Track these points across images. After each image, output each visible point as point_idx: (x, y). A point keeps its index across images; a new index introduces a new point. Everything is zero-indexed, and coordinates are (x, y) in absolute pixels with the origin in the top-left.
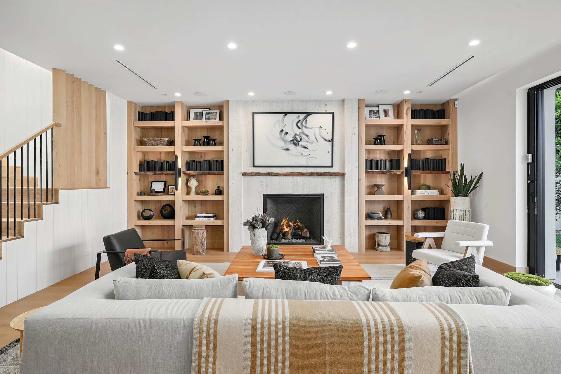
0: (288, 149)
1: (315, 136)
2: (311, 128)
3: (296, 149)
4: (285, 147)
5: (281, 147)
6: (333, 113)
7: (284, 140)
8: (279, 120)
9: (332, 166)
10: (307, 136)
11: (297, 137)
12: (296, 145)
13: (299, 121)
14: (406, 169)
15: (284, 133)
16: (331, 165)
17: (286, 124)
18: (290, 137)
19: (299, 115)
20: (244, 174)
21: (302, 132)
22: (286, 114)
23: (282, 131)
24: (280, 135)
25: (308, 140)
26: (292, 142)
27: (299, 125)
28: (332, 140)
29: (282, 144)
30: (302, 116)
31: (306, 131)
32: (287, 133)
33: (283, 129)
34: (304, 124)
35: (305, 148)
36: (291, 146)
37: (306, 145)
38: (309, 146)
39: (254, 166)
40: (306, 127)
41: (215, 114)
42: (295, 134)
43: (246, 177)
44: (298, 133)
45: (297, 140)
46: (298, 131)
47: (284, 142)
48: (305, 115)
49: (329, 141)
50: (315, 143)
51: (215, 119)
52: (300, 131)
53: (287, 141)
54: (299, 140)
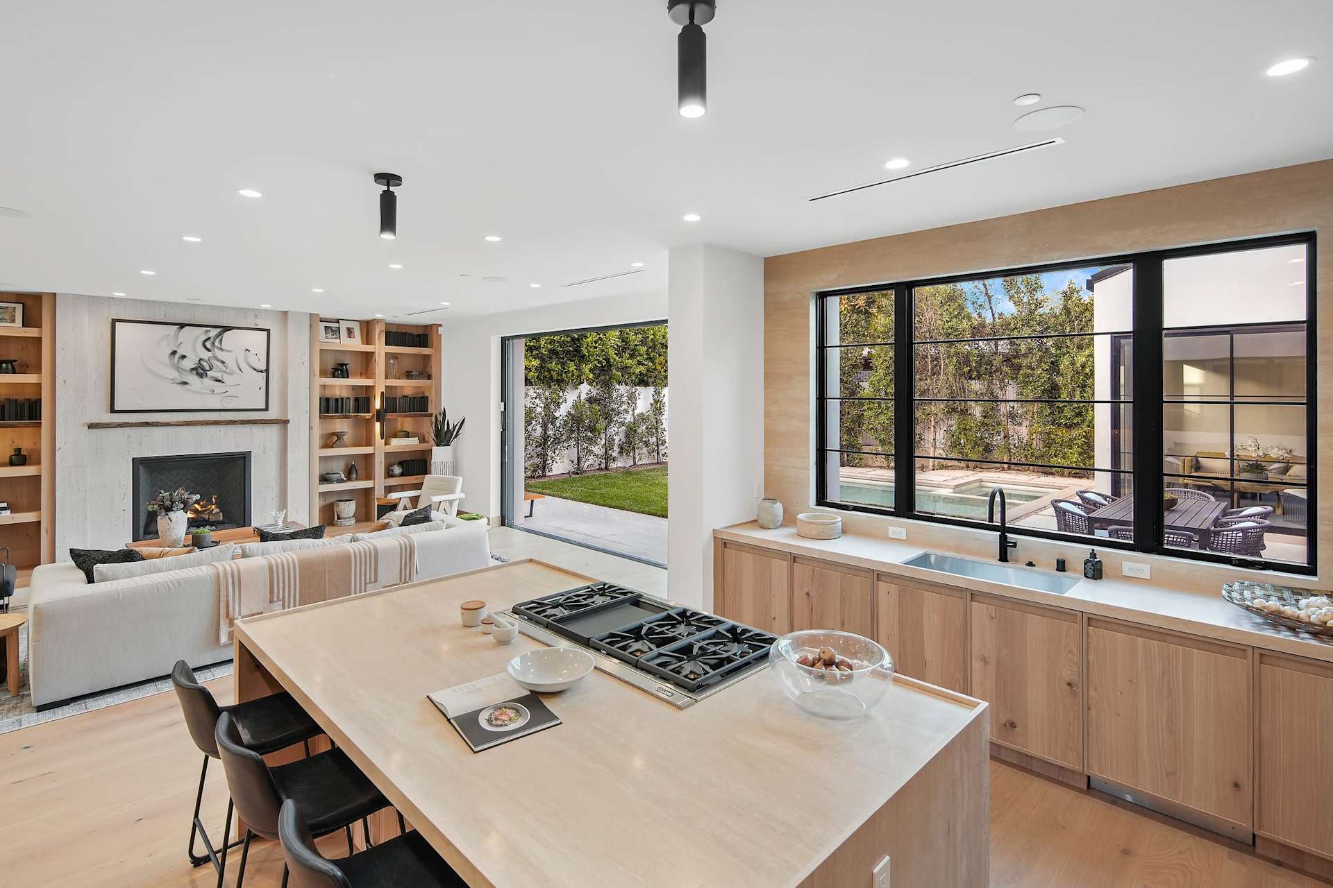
0: (185, 383)
1: (237, 363)
2: (230, 351)
3: (202, 383)
4: (180, 379)
5: (172, 380)
6: (268, 331)
7: (177, 368)
8: (169, 335)
9: (266, 409)
10: (223, 362)
11: (204, 363)
12: (201, 376)
13: (208, 339)
14: (378, 411)
15: (177, 356)
16: (264, 408)
17: (181, 343)
18: (189, 364)
19: (208, 329)
20: (92, 426)
21: (214, 357)
22: (182, 326)
23: (174, 353)
24: (170, 359)
25: (224, 369)
26: (195, 372)
27: (208, 344)
28: (267, 371)
29: (174, 374)
30: (214, 332)
31: (219, 354)
32: (183, 357)
33: (176, 349)
34: (217, 343)
35: (220, 381)
36: (193, 379)
37: (220, 376)
38: (226, 378)
39: (113, 410)
40: (221, 349)
41: (10, 310)
42: (201, 359)
43: (94, 431)
44: (206, 358)
45: (203, 369)
46: (206, 355)
47: (179, 372)
48: (219, 330)
49: (262, 371)
50: (237, 374)
51: (13, 321)
52: (210, 354)
53: (186, 371)
54: (208, 368)
